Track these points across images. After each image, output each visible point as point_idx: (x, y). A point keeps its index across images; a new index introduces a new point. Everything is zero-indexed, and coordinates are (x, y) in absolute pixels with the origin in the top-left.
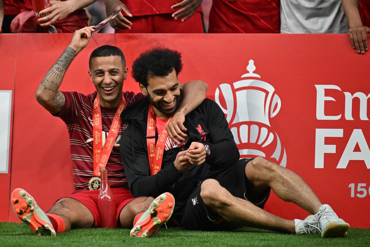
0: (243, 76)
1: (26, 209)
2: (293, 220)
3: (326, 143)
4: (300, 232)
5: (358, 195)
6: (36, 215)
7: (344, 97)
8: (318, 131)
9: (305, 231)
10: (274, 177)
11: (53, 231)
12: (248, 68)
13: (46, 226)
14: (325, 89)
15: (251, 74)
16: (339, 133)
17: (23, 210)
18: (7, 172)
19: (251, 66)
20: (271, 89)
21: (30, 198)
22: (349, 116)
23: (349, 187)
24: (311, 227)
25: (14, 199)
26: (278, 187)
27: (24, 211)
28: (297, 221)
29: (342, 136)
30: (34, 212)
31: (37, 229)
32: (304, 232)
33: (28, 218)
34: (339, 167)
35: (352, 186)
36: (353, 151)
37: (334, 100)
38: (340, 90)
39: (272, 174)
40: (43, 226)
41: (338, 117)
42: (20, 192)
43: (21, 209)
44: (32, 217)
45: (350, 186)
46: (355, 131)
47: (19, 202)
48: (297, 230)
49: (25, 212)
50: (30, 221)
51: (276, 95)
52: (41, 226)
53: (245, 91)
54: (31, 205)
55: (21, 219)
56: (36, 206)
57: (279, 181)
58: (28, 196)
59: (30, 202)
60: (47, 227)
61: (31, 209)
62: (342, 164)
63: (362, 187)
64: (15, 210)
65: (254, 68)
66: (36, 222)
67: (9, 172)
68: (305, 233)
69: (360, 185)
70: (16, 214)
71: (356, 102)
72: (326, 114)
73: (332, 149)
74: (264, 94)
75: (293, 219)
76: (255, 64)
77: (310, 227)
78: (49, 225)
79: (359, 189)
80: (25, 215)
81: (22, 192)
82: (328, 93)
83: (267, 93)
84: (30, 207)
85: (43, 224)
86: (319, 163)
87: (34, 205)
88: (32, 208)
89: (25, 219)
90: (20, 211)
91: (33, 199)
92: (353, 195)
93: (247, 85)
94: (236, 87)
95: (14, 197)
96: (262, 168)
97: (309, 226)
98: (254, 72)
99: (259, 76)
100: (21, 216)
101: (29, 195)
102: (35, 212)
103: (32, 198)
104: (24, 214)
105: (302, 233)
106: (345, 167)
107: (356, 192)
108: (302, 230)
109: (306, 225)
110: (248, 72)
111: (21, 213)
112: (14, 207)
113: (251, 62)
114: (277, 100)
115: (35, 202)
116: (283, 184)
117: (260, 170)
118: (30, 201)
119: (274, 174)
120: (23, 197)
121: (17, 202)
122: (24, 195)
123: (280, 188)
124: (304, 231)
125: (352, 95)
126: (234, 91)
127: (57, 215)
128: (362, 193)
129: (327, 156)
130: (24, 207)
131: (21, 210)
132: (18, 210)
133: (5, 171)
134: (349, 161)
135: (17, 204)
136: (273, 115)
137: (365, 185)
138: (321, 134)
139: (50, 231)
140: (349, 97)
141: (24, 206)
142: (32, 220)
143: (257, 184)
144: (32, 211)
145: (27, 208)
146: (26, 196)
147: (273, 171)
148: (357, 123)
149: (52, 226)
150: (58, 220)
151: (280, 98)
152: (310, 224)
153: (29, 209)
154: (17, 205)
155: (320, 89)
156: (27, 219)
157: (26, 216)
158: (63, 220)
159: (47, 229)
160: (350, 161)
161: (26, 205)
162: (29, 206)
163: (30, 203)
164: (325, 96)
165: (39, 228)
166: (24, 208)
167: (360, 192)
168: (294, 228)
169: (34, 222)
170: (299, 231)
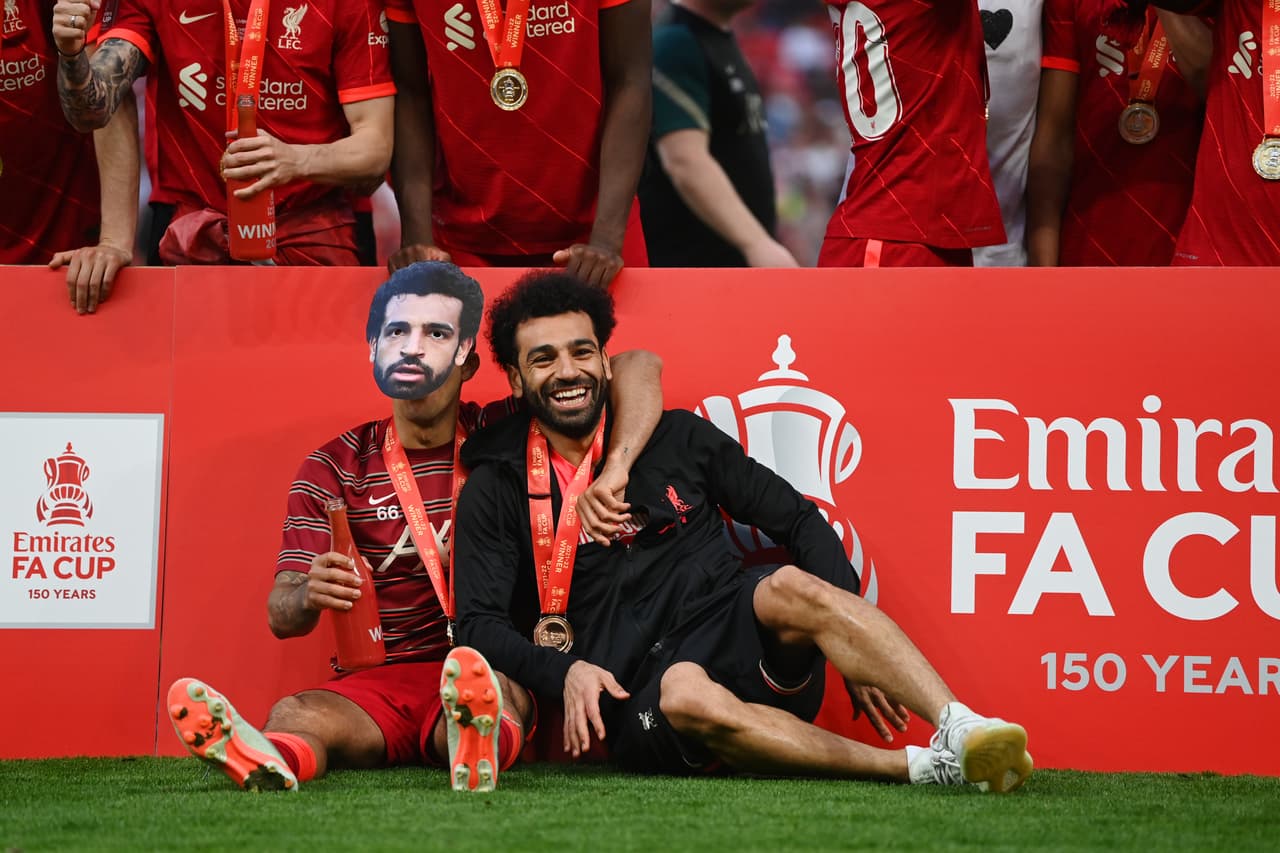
0: (763, 378)
1: (212, 729)
2: (903, 750)
3: (979, 549)
4: (922, 779)
5: (1067, 684)
6: (239, 741)
7: (1025, 430)
8: (959, 517)
9: (936, 777)
10: (826, 623)
11: (289, 775)
12: (776, 357)
13: (269, 764)
14: (975, 410)
15: (783, 372)
16: (1012, 523)
17: (203, 733)
18: (152, 626)
19: (784, 352)
20: (835, 410)
21: (215, 699)
22: (1038, 480)
23: (1043, 662)
24: (950, 767)
25: (176, 708)
26: (836, 648)
27: (205, 736)
28: (912, 751)
29: (1021, 530)
30: (232, 733)
31: (247, 777)
32: (931, 780)
33: (218, 751)
34: (1013, 610)
35: (1049, 659)
36: (1053, 570)
37: (1000, 438)
38: (1015, 411)
39: (821, 615)
40: (261, 766)
41: (1010, 483)
42: (189, 686)
43: (196, 731)
44: (230, 748)
45: (1044, 659)
46: (1056, 517)
47: (189, 714)
48: (915, 774)
49: (209, 736)
50: (224, 758)
51: (848, 427)
52: (255, 768)
53: (769, 415)
54: (223, 716)
55: (202, 757)
56: (236, 716)
57: (839, 635)
58: (210, 694)
59: (218, 708)
60: (273, 768)
61: (222, 726)
62: (1024, 603)
63: (1075, 663)
64: (183, 737)
65: (792, 357)
66: (241, 759)
67: (156, 625)
68: (935, 782)
69: (1070, 657)
70: (187, 746)
71: (1057, 443)
72: (980, 472)
73: (996, 564)
74: (818, 422)
75: (903, 747)
76: (793, 346)
77: (947, 767)
78: (276, 763)
79: (1068, 669)
80: (210, 745)
81: (194, 685)
82: (983, 419)
83: (826, 420)
84: (220, 720)
85: (260, 761)
86: (963, 600)
87: (229, 715)
88: (226, 723)
89: (212, 754)
90: (194, 737)
91: (227, 701)
92: (1052, 684)
93: (774, 400)
94: (744, 407)
95: (175, 702)
96: (795, 599)
97: (944, 765)
98: (791, 367)
99: (804, 378)
100: (199, 750)
101: (213, 691)
102: (235, 732)
103: (223, 697)
104: (207, 741)
105: (925, 781)
106: (1030, 611)
107: (1061, 676)
108: (926, 776)
109: (938, 763)
110: (776, 367)
111: (199, 741)
112: (179, 728)
113: (784, 341)
114: (852, 437)
115: (231, 708)
116: (850, 641)
117: (790, 600)
118: (219, 704)
119: (827, 614)
120: (196, 699)
121: (183, 714)
122: (200, 694)
123: (842, 653)
124: (933, 777)
125: (1047, 426)
126: (741, 415)
127: (289, 732)
128: (1075, 678)
129: (983, 582)
130: (204, 724)
131: (196, 734)
132: (190, 735)
133: (145, 624)
134: (1039, 596)
135: (186, 719)
136: (842, 476)
137: (1083, 657)
138: (966, 526)
139: (281, 777)
140: (1038, 431)
141: (204, 721)
142: (229, 755)
143: (787, 637)
144: (227, 731)
145: (211, 725)
146: (206, 694)
147: (822, 607)
148: (1060, 497)
149: (284, 764)
150: (296, 746)
151: (860, 433)
152: (947, 759)
153: (217, 728)
154: (184, 723)
155: (964, 410)
156: (217, 756)
157: (214, 747)
158: (307, 745)
159: (272, 771)
160: (1044, 595)
161: (209, 719)
162: (217, 720)
163: (218, 711)
164: (976, 427)
165: (251, 773)
166: (203, 727)
167: (1071, 675)
168: (906, 771)
169: (236, 760)
170: (918, 778)
